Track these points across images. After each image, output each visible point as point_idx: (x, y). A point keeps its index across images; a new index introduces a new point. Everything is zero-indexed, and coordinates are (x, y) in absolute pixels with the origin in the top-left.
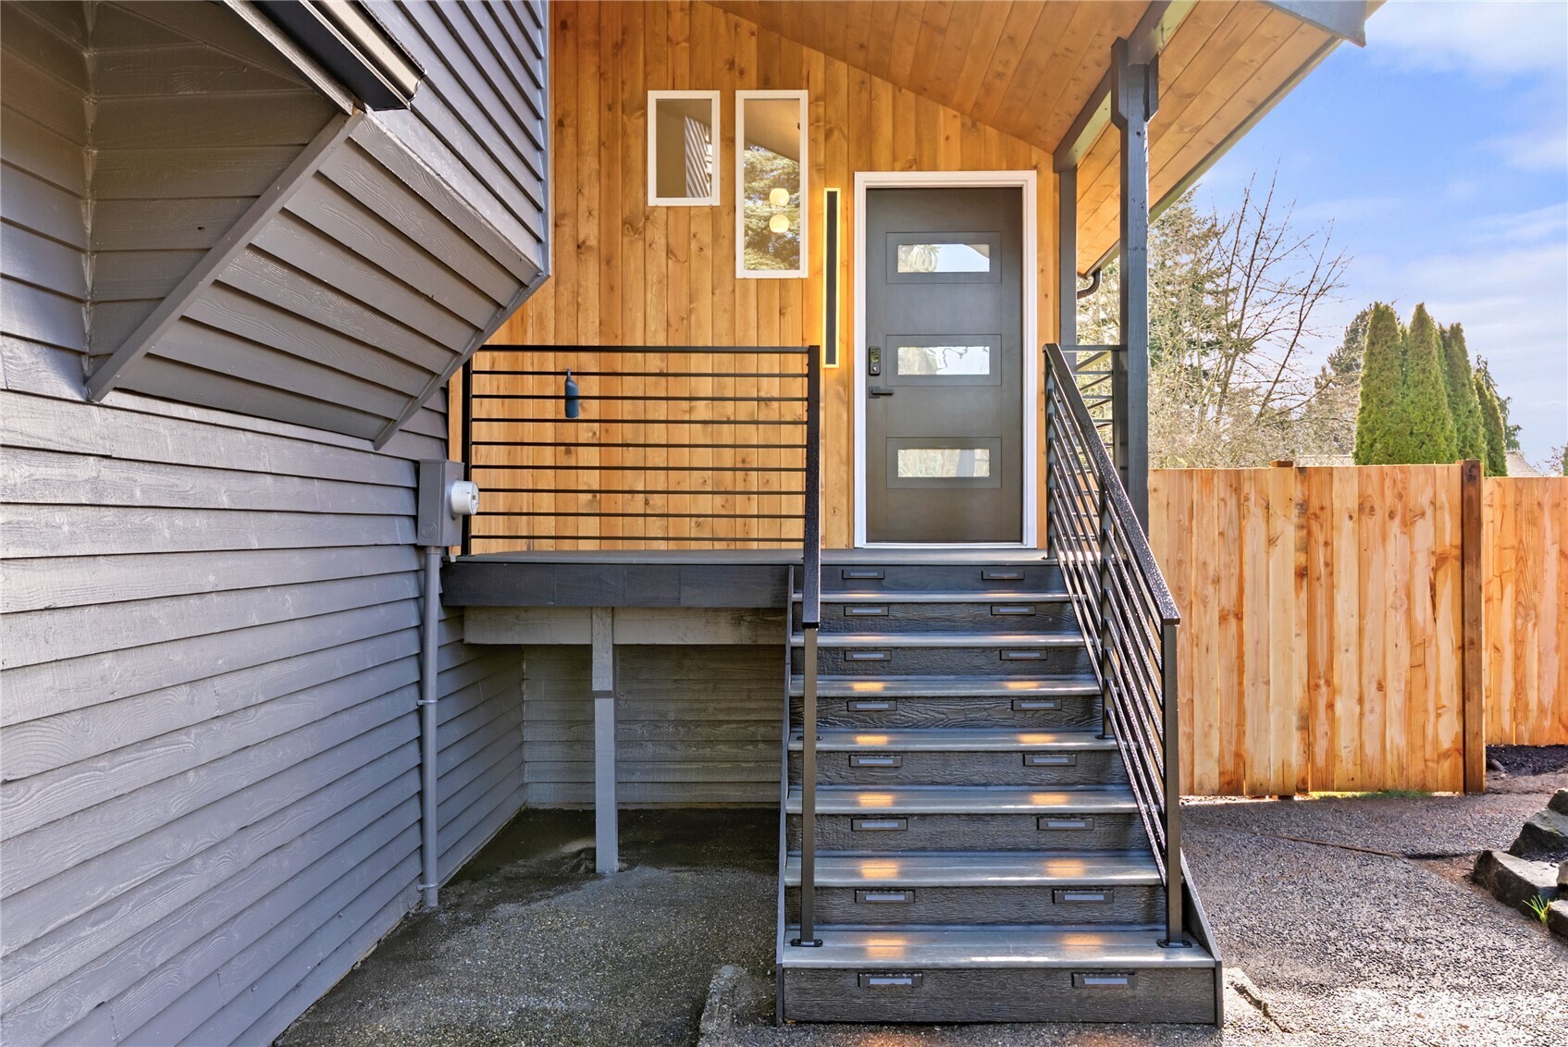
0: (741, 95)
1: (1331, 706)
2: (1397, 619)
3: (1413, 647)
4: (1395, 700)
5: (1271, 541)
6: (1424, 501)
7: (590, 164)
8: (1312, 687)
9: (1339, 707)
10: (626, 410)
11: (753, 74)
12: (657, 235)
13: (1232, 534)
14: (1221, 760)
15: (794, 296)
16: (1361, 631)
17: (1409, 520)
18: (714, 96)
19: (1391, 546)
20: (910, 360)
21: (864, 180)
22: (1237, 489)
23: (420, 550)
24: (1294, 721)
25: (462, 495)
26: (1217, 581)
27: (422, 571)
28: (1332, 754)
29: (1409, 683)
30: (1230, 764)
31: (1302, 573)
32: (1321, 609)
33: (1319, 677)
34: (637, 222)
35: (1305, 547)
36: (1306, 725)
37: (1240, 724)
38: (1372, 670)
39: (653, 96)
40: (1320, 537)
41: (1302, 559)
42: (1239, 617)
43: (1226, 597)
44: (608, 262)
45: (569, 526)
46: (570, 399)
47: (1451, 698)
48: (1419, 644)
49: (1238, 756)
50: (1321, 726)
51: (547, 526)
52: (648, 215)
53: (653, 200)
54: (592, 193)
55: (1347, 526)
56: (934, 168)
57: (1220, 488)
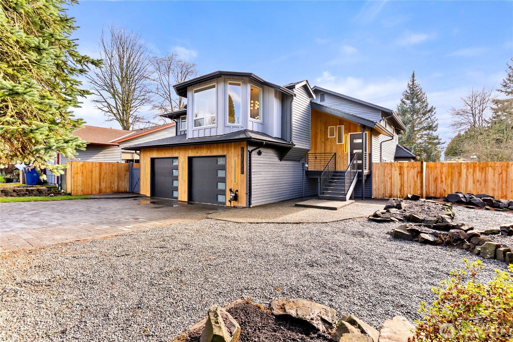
0: (337, 126)
1: (403, 189)
2: (412, 179)
3: (414, 183)
4: (412, 188)
5: (396, 170)
6: (416, 166)
7: (323, 134)
8: (401, 187)
9: (405, 189)
10: (326, 156)
11: (339, 124)
12: (329, 140)
13: (391, 169)
14: (389, 194)
15: (343, 146)
16: (407, 181)
17: (414, 168)
18: (335, 127)
19: (411, 171)
20: (355, 151)
21: (349, 134)
22: (391, 165)
23: (303, 170)
24: (399, 190)
25: (307, 165)
26: (389, 174)
27: (303, 171)
28: (404, 194)
29: (414, 187)
30: (390, 194)
31: (400, 174)
32: (402, 178)
33: (402, 185)
34: (327, 139)
35: (400, 171)
36: (400, 191)
37: (391, 190)
38: (409, 185)
39: (329, 127)
40: (402, 170)
41: (400, 172)
42: (391, 178)
43: (389, 176)
44: (325, 143)
45: (321, 168)
46: (316, 158)
47: (419, 188)
48: (415, 182)
49: (391, 194)
50: (402, 191)
51: (319, 168)
52: (328, 138)
53: (329, 137)
54: (323, 137)
55: (406, 168)
56: (357, 132)
57: (389, 164)
